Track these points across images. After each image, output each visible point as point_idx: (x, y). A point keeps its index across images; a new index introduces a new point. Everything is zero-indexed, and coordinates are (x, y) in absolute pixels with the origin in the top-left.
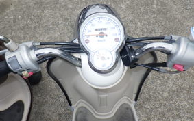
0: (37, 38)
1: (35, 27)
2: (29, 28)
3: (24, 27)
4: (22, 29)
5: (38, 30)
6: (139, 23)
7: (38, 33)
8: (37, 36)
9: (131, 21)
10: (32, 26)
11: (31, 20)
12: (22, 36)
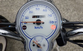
0: (12, 11)
1: (11, 6)
2: (8, 6)
3: (6, 6)
4: (5, 6)
5: (13, 7)
6: (62, 5)
7: (13, 9)
8: (12, 10)
9: (58, 4)
10: (10, 5)
11: (10, 2)
12: (5, 10)
